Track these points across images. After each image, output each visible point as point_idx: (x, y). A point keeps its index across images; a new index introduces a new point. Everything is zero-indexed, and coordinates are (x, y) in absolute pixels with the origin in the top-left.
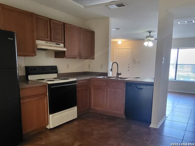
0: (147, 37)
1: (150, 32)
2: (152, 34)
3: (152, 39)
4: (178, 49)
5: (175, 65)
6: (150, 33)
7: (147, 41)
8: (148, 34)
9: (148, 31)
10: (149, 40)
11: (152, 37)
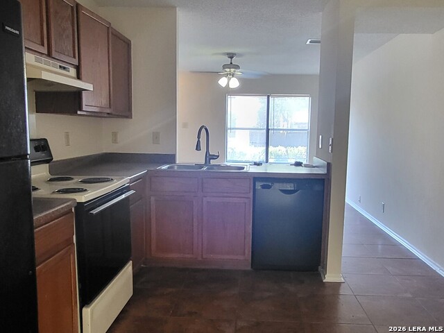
0: (225, 67)
1: (231, 56)
2: (235, 61)
3: (238, 72)
4: (268, 97)
5: (265, 131)
6: (231, 58)
7: (226, 75)
8: (228, 61)
9: (228, 54)
10: (230, 74)
11: (237, 67)
